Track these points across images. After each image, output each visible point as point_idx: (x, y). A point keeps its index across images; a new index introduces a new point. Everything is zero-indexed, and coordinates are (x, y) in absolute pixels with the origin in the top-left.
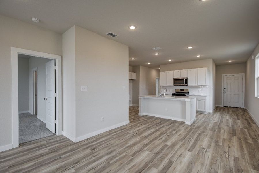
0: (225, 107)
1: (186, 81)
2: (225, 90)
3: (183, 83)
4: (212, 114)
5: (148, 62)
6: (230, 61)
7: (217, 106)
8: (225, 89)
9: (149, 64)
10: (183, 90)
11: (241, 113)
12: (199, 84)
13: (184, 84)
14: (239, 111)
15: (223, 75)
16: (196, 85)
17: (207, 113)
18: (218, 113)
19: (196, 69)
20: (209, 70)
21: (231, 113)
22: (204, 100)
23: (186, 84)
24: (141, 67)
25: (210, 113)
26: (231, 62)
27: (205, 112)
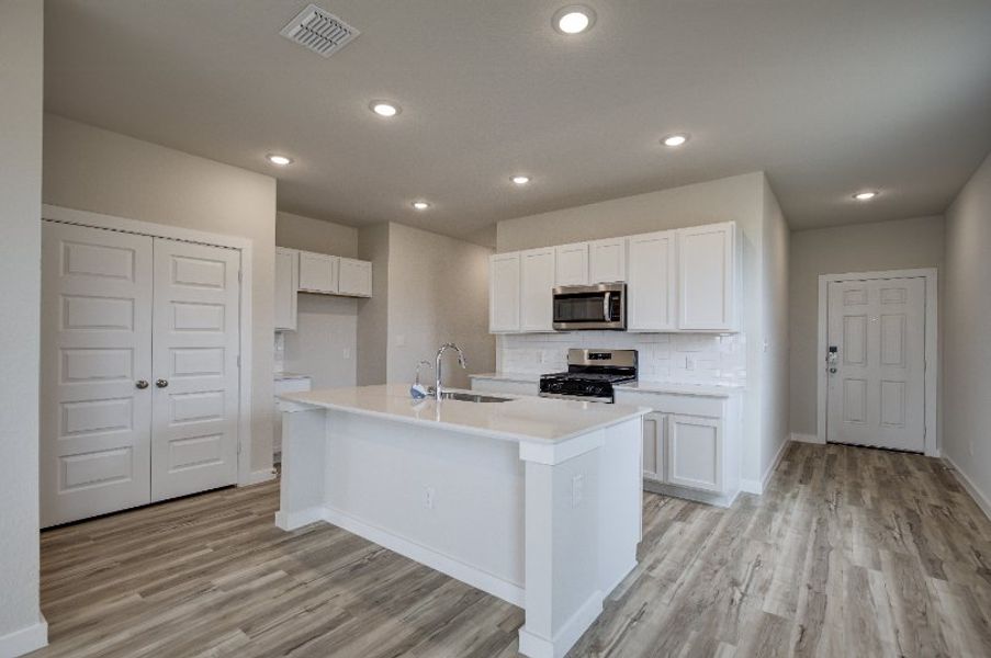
0: (832, 450)
1: (619, 301)
2: (834, 356)
3: (601, 318)
4: (760, 503)
5: (416, 196)
6: (865, 196)
7: (794, 437)
8: (833, 350)
9: (421, 206)
10: (607, 356)
11: (934, 502)
12: (688, 323)
13: (604, 321)
14: (912, 480)
15: (823, 280)
16: (671, 327)
17: (729, 504)
18: (794, 497)
19: (670, 233)
20: (743, 240)
21: (873, 499)
22: (712, 423)
23: (618, 319)
24: (393, 228)
25: (746, 501)
26: (872, 200)
27: (716, 495)
